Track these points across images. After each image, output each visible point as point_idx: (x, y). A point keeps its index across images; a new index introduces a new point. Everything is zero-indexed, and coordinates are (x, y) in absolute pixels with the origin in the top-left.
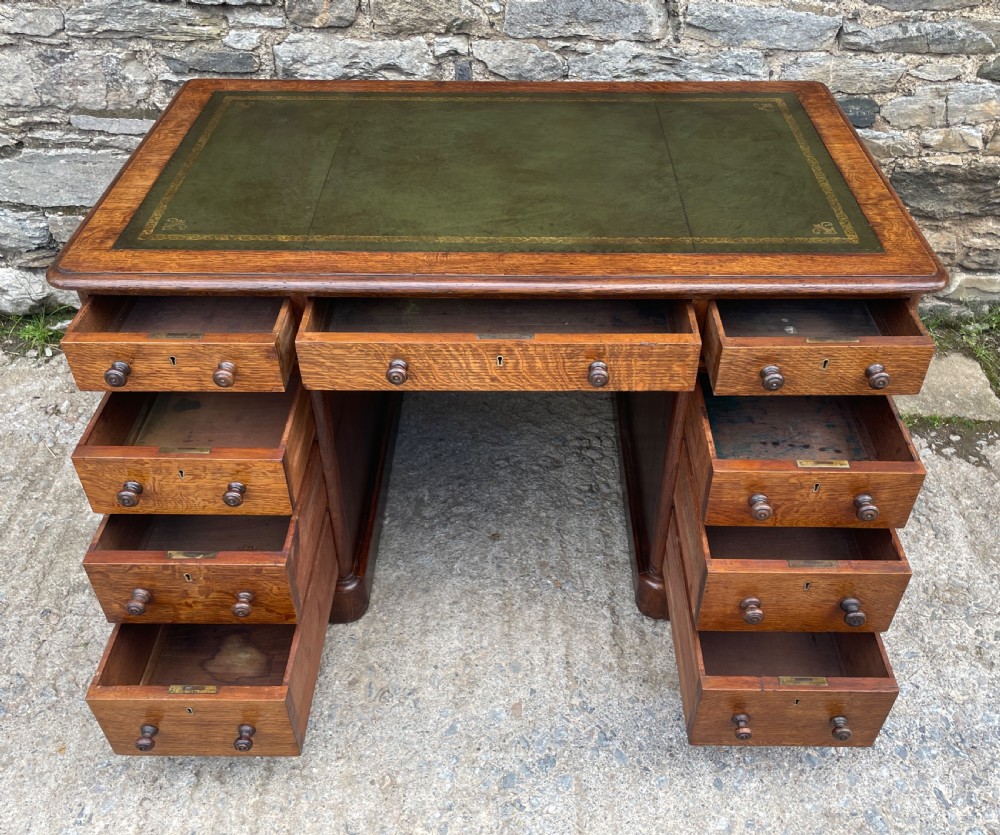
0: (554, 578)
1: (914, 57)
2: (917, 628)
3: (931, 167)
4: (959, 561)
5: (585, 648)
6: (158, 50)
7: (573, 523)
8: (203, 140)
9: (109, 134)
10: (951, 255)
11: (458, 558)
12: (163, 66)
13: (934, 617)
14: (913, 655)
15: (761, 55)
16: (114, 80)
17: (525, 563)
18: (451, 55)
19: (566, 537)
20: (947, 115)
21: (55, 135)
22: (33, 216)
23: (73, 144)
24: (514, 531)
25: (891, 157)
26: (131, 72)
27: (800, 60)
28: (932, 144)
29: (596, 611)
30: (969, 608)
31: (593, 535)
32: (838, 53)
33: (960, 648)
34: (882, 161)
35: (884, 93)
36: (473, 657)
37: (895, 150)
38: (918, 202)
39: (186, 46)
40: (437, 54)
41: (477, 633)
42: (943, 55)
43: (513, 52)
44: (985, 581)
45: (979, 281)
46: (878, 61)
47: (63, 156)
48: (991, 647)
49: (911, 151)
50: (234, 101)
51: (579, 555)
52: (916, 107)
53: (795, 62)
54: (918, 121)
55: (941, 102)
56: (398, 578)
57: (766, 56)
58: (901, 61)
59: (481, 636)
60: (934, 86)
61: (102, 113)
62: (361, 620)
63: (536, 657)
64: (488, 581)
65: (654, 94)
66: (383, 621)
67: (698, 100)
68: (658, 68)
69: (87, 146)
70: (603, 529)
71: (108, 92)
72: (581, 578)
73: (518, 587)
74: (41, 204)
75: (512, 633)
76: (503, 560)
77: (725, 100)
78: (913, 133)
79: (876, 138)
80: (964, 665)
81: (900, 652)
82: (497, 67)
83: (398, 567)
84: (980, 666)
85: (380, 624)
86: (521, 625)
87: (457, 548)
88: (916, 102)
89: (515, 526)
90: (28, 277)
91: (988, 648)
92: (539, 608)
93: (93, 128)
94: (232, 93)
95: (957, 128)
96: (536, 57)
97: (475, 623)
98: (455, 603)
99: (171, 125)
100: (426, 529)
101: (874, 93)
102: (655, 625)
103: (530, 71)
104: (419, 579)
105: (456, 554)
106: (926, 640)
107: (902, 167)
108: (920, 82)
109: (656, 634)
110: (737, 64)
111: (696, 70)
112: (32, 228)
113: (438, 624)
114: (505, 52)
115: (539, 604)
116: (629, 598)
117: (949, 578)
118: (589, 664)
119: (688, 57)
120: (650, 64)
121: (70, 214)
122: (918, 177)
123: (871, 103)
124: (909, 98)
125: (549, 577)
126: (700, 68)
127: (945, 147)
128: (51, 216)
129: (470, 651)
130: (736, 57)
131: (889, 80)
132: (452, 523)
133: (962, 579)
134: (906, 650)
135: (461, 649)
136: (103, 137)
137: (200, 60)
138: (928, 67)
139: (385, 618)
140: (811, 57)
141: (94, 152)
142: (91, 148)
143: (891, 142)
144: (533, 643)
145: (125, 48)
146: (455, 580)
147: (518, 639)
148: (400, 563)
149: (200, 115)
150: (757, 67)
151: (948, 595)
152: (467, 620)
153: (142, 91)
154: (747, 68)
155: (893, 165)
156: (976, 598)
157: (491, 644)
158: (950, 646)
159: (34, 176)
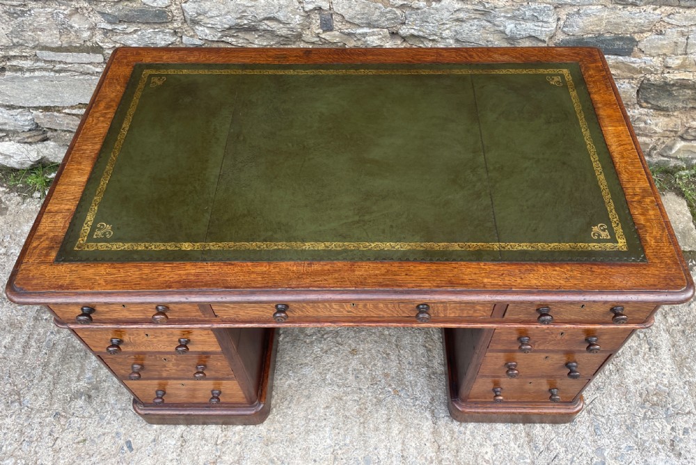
0: (393, 386)
1: (667, 8)
2: (634, 426)
3: (670, 81)
4: (664, 371)
5: (414, 445)
6: (94, 7)
7: (406, 340)
8: (126, 125)
9: (66, 63)
10: (676, 132)
11: (329, 370)
12: (99, 18)
13: (645, 418)
14: (630, 448)
15: (552, 8)
16: (64, 29)
17: (374, 374)
18: (316, 10)
19: (402, 352)
20: (686, 48)
21: (27, 64)
22: (21, 112)
23: (41, 69)
24: (367, 346)
25: (642, 73)
26: (76, 22)
27: (581, 12)
28: (673, 66)
29: (421, 414)
30: (668, 409)
31: (421, 351)
32: (611, 6)
33: (662, 442)
34: (635, 76)
35: (642, 33)
36: (340, 452)
37: (645, 69)
38: (658, 101)
39: (115, 5)
40: (307, 9)
41: (342, 433)
42: (689, 8)
43: (363, 8)
44: (680, 387)
45: (693, 146)
46: (640, 12)
47: (36, 77)
48: (681, 440)
49: (657, 70)
50: (151, 76)
51: (411, 367)
52: (665, 42)
53: (578, 13)
54: (664, 51)
55: (684, 40)
56: (290, 386)
57: (555, 8)
58: (658, 12)
59: (345, 435)
60: (680, 29)
61: (59, 49)
62: (265, 422)
63: (381, 453)
64: (350, 389)
65: (469, 65)
66: (279, 422)
67: (504, 72)
68: (473, 17)
69: (52, 70)
70: (427, 345)
71: (61, 36)
72: (411, 387)
73: (370, 394)
74: (26, 105)
75: (365, 432)
76: (359, 371)
77: (524, 72)
78: (660, 59)
79: (632, 62)
80: (662, 455)
81: (622, 446)
82: (351, 18)
83: (289, 376)
84: (673, 456)
85: (278, 424)
86: (371, 426)
87: (328, 361)
88: (665, 39)
89: (368, 342)
90: (26, 147)
91: (678, 442)
92: (383, 411)
93: (54, 59)
94: (149, 66)
95: (692, 56)
96: (381, 12)
97: (341, 425)
98: (327, 407)
99: (102, 105)
100: (308, 344)
101: (634, 33)
102: (461, 425)
103: (376, 21)
104: (303, 387)
105: (327, 367)
106: (639, 436)
107: (649, 80)
108: (670, 26)
109: (460, 432)
110: (533, 15)
111: (502, 19)
112: (23, 120)
113: (316, 426)
114: (357, 8)
115: (384, 408)
116: (443, 403)
117: (657, 385)
118: (416, 458)
119: (496, 10)
120: (468, 15)
121: (48, 111)
122: (660, 86)
123: (632, 40)
124: (660, 36)
125: (390, 385)
126: (505, 17)
127: (682, 67)
128: (34, 112)
129: (337, 447)
130: (533, 9)
131: (646, 24)
132: (325, 339)
133: (665, 386)
134: (625, 445)
135: (331, 446)
136: (62, 65)
137: (127, 15)
138: (677, 16)
139: (281, 420)
140: (590, 9)
141: (57, 75)
142: (56, 72)
143: (643, 65)
144: (379, 441)
145: (69, 6)
146: (327, 389)
147: (369, 438)
148: (290, 373)
149: (125, 92)
150: (548, 16)
151: (655, 399)
152: (336, 422)
153: (86, 35)
154: (541, 18)
155: (642, 79)
156: (673, 401)
157: (351, 442)
158: (654, 440)
159: (17, 89)
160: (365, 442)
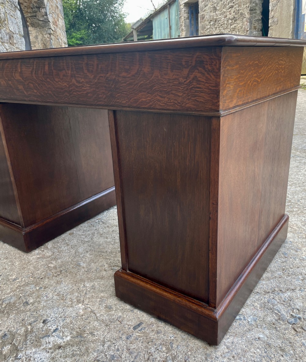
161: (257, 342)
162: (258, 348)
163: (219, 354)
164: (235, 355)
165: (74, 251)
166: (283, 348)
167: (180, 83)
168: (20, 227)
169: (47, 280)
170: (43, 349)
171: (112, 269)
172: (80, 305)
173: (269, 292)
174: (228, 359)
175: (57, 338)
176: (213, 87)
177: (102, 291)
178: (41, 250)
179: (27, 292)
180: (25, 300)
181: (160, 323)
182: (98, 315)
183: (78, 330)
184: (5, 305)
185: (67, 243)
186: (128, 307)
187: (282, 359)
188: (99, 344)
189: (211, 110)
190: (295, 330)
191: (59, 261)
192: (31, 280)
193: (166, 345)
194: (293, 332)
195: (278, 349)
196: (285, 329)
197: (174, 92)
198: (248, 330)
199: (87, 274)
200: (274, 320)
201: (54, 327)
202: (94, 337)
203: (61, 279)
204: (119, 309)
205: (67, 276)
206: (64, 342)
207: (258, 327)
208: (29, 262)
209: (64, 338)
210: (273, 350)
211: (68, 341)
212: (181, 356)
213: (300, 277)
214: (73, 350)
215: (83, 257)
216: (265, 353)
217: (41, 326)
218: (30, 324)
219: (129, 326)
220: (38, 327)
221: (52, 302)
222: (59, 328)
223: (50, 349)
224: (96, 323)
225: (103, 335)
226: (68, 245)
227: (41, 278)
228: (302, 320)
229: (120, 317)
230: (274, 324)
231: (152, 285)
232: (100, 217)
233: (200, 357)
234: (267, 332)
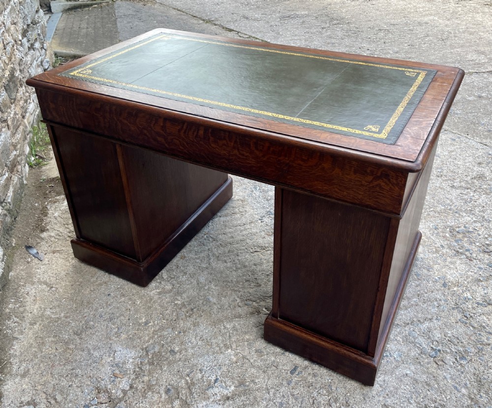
29: (217, 222)
64: (210, 254)
73: (211, 245)
75: (236, 242)
86: (231, 240)
97: (235, 253)
98: (226, 262)
115: (218, 237)
129: (249, 252)
144: (239, 235)
146: (213, 265)
147: (238, 239)
160: (241, 240)
161: (405, 378)
162: (407, 384)
163: (375, 393)
164: (388, 393)
165: (195, 281)
166: (428, 383)
167: (362, 185)
168: (135, 260)
169: (182, 322)
170: (213, 401)
171: (246, 305)
172: (230, 351)
173: (408, 324)
174: (384, 397)
175: (222, 389)
176: (397, 196)
177: (246, 333)
178: (157, 282)
179: (167, 338)
180: (169, 348)
181: (314, 365)
182: (252, 361)
183: (238, 378)
184: (151, 355)
185: (183, 271)
186: (278, 350)
187: (429, 393)
188: (264, 392)
189: (391, 212)
190: (437, 364)
191: (185, 296)
192: (164, 322)
193: (326, 388)
194: (435, 365)
195: (424, 384)
196: (428, 363)
197: (355, 190)
198: (395, 367)
199: (222, 312)
200: (417, 355)
201: (214, 378)
202: (256, 385)
203: (196, 319)
204: (270, 353)
205: (201, 316)
206: (230, 392)
207: (403, 363)
208: (151, 299)
209: (228, 388)
210: (420, 385)
211: (233, 391)
212: (341, 398)
213: (435, 303)
214: (242, 401)
215: (208, 289)
216: (414, 388)
217: (200, 377)
218: (188, 375)
219: (286, 371)
220: (197, 378)
221: (199, 348)
222: (218, 377)
223: (220, 400)
224: (253, 370)
225: (264, 382)
226: (185, 273)
227: (174, 319)
228: (442, 352)
229: (274, 361)
230: (417, 359)
231: (307, 334)
232: (206, 230)
233: (359, 397)
234: (413, 368)
